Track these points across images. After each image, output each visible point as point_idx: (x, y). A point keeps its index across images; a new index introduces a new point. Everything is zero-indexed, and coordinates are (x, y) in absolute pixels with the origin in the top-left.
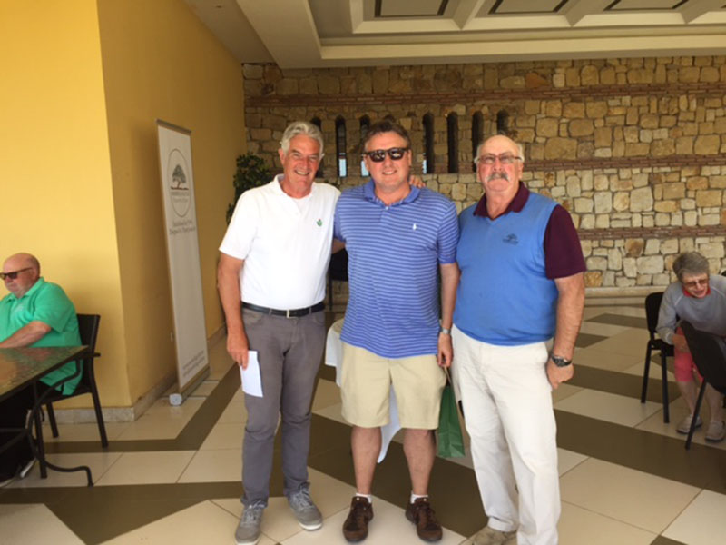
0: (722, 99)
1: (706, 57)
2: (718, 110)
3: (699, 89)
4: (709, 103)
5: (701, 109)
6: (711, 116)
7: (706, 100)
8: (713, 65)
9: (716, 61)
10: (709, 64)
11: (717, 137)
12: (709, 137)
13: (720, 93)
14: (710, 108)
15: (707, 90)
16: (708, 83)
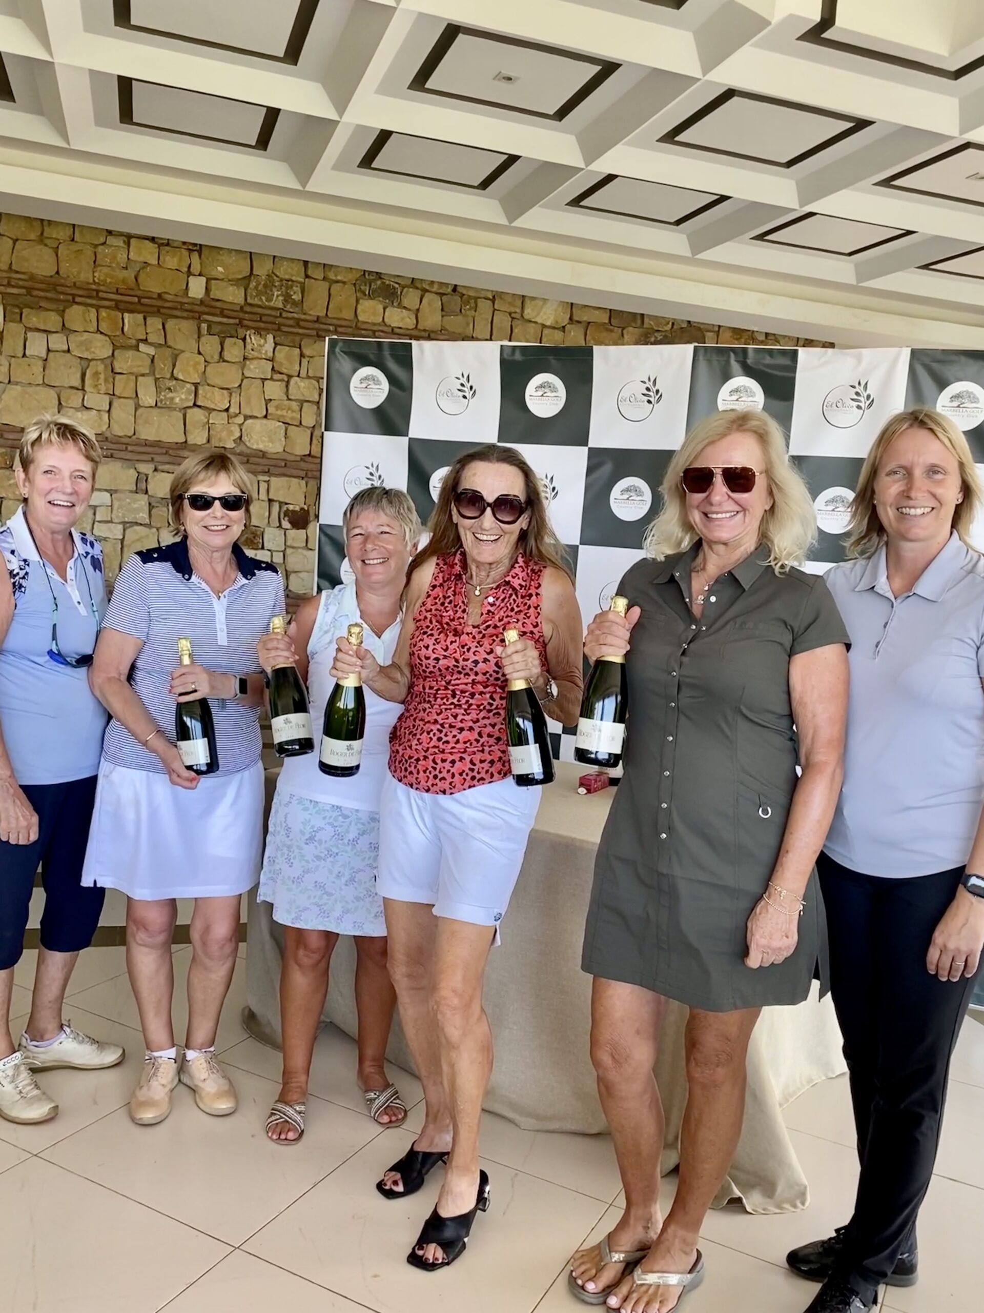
0: (62, 313)
1: (28, 219)
2: (52, 337)
3: (9, 285)
4: (33, 318)
5: (14, 327)
6: (37, 346)
7: (26, 311)
8: (41, 240)
9: (48, 231)
10: (33, 236)
11: (52, 393)
12: (31, 390)
13: (58, 301)
14: (38, 330)
15: (29, 293)
16: (32, 278)
